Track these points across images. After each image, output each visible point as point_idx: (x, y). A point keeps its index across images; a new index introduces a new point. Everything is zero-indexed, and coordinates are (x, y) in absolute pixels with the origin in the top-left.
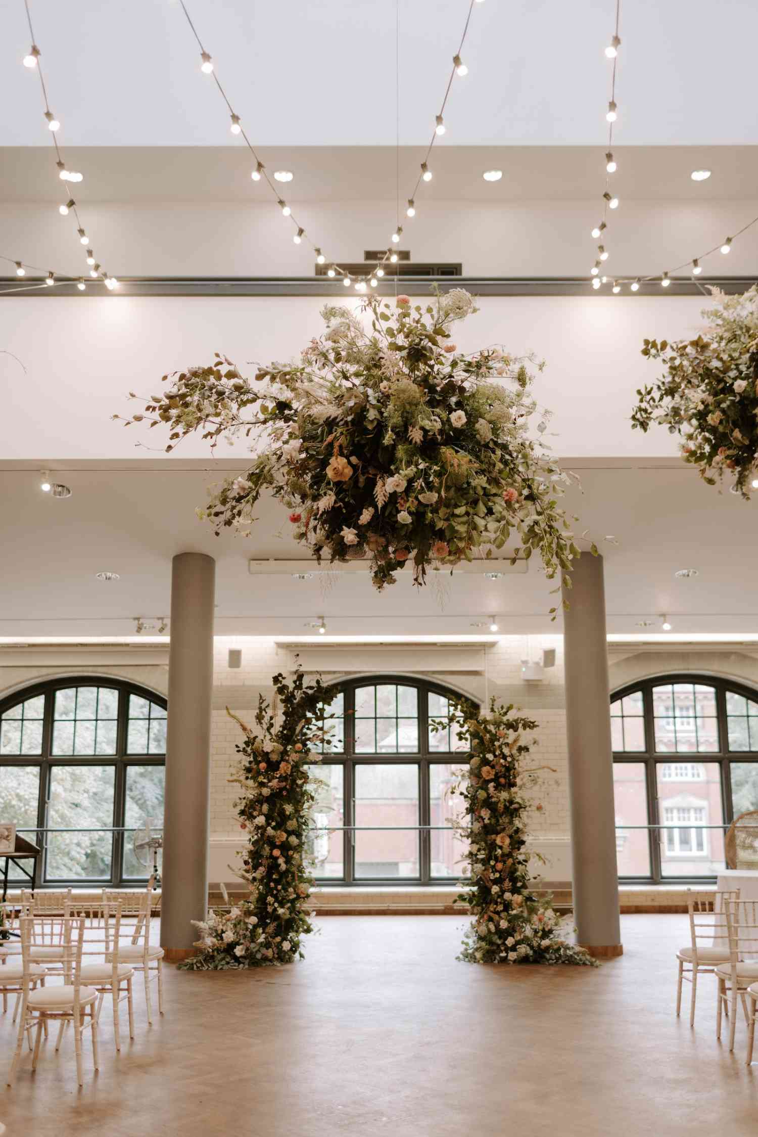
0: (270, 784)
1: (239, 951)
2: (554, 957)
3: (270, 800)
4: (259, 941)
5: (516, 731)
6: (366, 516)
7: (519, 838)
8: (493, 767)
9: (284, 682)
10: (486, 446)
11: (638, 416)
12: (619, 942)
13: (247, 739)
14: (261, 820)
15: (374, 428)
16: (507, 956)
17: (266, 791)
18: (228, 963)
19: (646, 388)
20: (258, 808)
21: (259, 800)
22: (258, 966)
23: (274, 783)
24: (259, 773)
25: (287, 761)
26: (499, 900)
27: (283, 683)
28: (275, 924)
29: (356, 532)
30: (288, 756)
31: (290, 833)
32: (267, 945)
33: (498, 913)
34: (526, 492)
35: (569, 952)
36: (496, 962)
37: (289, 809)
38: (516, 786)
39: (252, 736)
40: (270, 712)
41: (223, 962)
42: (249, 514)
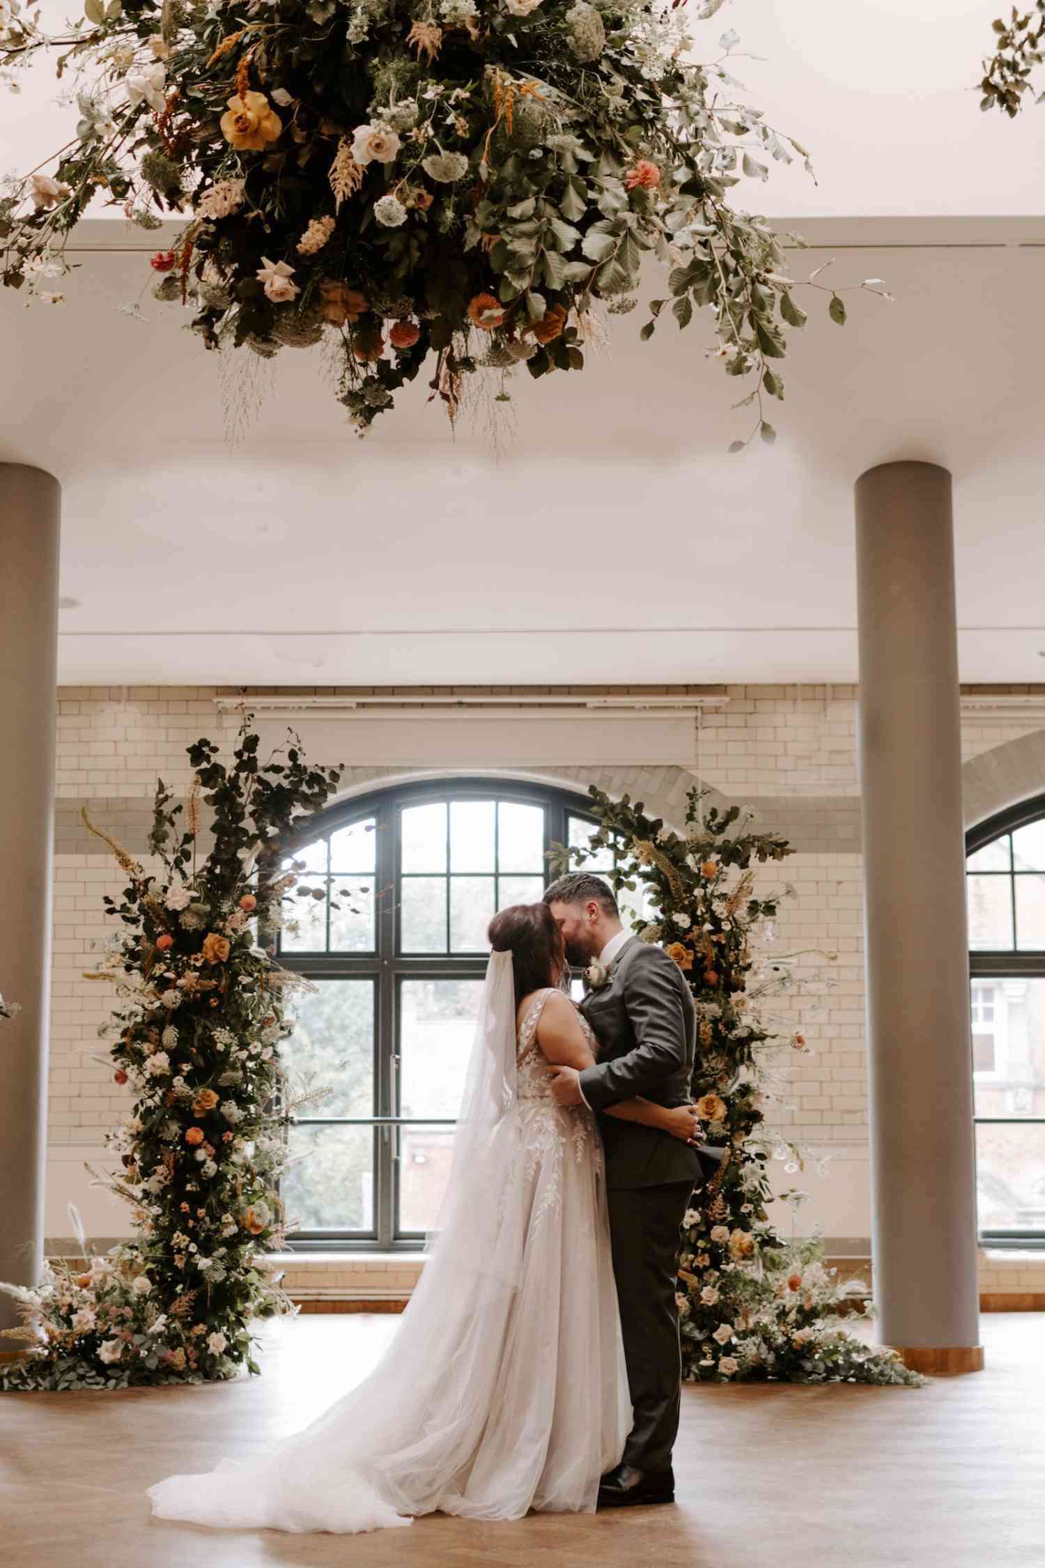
0: (181, 982)
1: (107, 1352)
2: (822, 1366)
3: (181, 1016)
4: (152, 1329)
5: (744, 865)
6: (315, 235)
7: (750, 1105)
8: (690, 945)
9: (215, 758)
10: (593, 66)
11: (996, 79)
12: (976, 1342)
13: (130, 886)
14: (159, 1062)
15: (328, 22)
16: (716, 1366)
17: (171, 997)
18: (81, 1378)
19: (1015, 13)
20: (154, 1036)
21: (156, 1020)
22: (150, 1385)
23: (190, 979)
24: (158, 958)
25: (220, 931)
26: (701, 1244)
27: (213, 760)
28: (192, 1294)
29: (292, 270)
30: (225, 920)
31: (227, 1093)
32: (172, 1340)
33: (698, 1272)
34: (682, 175)
35: (858, 1358)
36: (692, 1378)
37: (223, 1037)
38: (743, 989)
39: (141, 877)
40: (183, 823)
41: (71, 1376)
42: (59, 252)
